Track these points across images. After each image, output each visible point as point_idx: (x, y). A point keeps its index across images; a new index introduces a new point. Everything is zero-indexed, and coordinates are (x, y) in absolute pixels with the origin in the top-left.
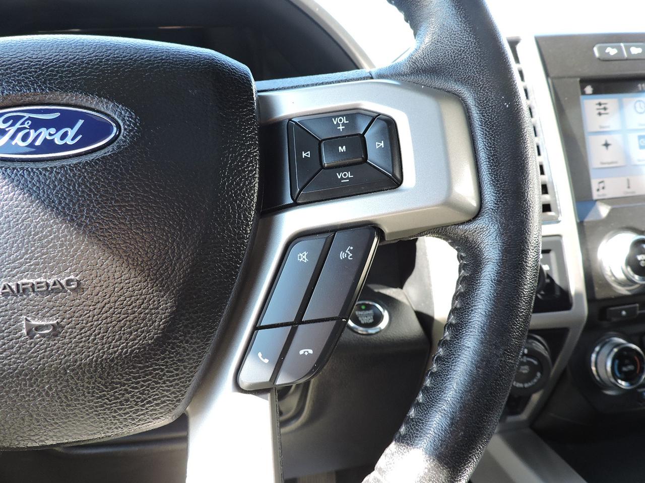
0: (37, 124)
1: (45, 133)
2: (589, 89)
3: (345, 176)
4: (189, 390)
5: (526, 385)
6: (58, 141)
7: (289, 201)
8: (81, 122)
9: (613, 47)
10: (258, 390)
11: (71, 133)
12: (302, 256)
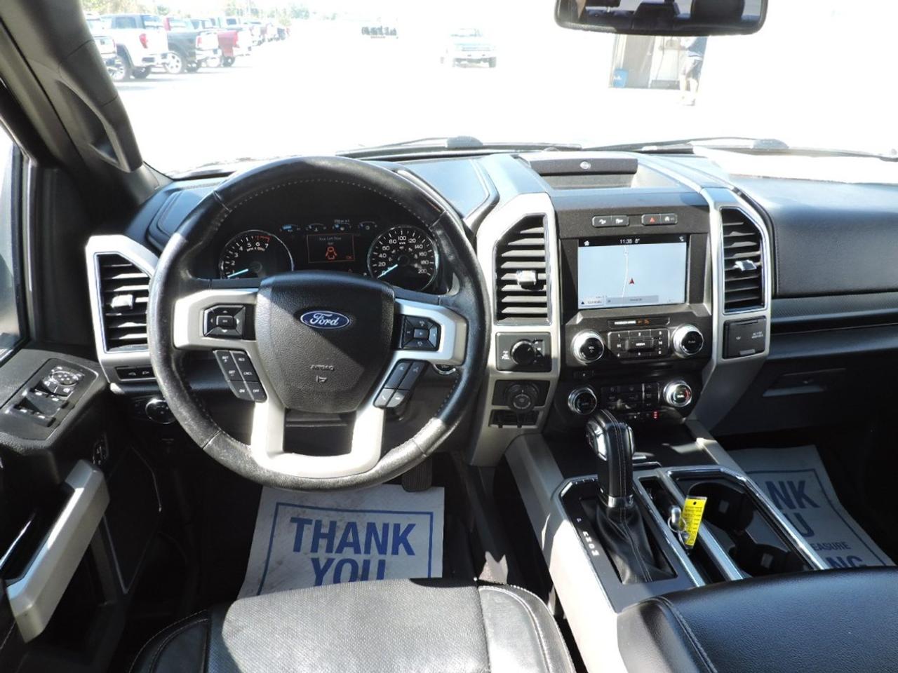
0: (326, 318)
1: (328, 321)
2: (587, 243)
3: (420, 343)
4: (360, 402)
5: (523, 408)
6: (331, 324)
7: (400, 347)
8: (338, 319)
9: (604, 219)
10: (381, 407)
11: (336, 321)
12: (401, 368)
